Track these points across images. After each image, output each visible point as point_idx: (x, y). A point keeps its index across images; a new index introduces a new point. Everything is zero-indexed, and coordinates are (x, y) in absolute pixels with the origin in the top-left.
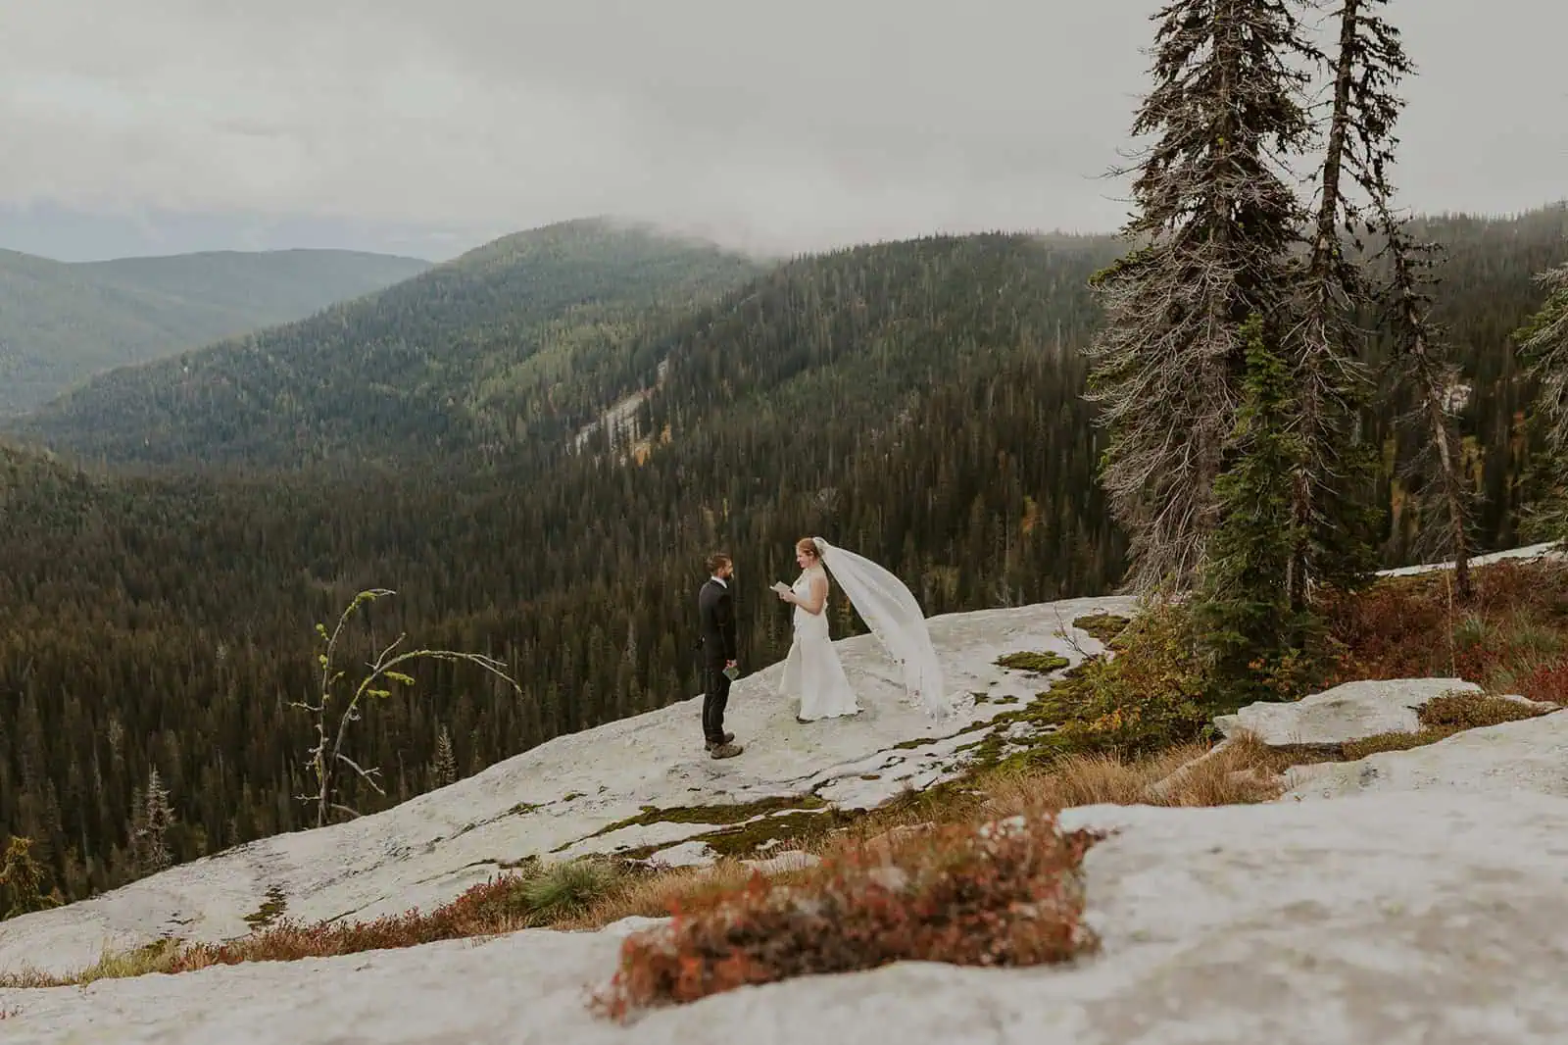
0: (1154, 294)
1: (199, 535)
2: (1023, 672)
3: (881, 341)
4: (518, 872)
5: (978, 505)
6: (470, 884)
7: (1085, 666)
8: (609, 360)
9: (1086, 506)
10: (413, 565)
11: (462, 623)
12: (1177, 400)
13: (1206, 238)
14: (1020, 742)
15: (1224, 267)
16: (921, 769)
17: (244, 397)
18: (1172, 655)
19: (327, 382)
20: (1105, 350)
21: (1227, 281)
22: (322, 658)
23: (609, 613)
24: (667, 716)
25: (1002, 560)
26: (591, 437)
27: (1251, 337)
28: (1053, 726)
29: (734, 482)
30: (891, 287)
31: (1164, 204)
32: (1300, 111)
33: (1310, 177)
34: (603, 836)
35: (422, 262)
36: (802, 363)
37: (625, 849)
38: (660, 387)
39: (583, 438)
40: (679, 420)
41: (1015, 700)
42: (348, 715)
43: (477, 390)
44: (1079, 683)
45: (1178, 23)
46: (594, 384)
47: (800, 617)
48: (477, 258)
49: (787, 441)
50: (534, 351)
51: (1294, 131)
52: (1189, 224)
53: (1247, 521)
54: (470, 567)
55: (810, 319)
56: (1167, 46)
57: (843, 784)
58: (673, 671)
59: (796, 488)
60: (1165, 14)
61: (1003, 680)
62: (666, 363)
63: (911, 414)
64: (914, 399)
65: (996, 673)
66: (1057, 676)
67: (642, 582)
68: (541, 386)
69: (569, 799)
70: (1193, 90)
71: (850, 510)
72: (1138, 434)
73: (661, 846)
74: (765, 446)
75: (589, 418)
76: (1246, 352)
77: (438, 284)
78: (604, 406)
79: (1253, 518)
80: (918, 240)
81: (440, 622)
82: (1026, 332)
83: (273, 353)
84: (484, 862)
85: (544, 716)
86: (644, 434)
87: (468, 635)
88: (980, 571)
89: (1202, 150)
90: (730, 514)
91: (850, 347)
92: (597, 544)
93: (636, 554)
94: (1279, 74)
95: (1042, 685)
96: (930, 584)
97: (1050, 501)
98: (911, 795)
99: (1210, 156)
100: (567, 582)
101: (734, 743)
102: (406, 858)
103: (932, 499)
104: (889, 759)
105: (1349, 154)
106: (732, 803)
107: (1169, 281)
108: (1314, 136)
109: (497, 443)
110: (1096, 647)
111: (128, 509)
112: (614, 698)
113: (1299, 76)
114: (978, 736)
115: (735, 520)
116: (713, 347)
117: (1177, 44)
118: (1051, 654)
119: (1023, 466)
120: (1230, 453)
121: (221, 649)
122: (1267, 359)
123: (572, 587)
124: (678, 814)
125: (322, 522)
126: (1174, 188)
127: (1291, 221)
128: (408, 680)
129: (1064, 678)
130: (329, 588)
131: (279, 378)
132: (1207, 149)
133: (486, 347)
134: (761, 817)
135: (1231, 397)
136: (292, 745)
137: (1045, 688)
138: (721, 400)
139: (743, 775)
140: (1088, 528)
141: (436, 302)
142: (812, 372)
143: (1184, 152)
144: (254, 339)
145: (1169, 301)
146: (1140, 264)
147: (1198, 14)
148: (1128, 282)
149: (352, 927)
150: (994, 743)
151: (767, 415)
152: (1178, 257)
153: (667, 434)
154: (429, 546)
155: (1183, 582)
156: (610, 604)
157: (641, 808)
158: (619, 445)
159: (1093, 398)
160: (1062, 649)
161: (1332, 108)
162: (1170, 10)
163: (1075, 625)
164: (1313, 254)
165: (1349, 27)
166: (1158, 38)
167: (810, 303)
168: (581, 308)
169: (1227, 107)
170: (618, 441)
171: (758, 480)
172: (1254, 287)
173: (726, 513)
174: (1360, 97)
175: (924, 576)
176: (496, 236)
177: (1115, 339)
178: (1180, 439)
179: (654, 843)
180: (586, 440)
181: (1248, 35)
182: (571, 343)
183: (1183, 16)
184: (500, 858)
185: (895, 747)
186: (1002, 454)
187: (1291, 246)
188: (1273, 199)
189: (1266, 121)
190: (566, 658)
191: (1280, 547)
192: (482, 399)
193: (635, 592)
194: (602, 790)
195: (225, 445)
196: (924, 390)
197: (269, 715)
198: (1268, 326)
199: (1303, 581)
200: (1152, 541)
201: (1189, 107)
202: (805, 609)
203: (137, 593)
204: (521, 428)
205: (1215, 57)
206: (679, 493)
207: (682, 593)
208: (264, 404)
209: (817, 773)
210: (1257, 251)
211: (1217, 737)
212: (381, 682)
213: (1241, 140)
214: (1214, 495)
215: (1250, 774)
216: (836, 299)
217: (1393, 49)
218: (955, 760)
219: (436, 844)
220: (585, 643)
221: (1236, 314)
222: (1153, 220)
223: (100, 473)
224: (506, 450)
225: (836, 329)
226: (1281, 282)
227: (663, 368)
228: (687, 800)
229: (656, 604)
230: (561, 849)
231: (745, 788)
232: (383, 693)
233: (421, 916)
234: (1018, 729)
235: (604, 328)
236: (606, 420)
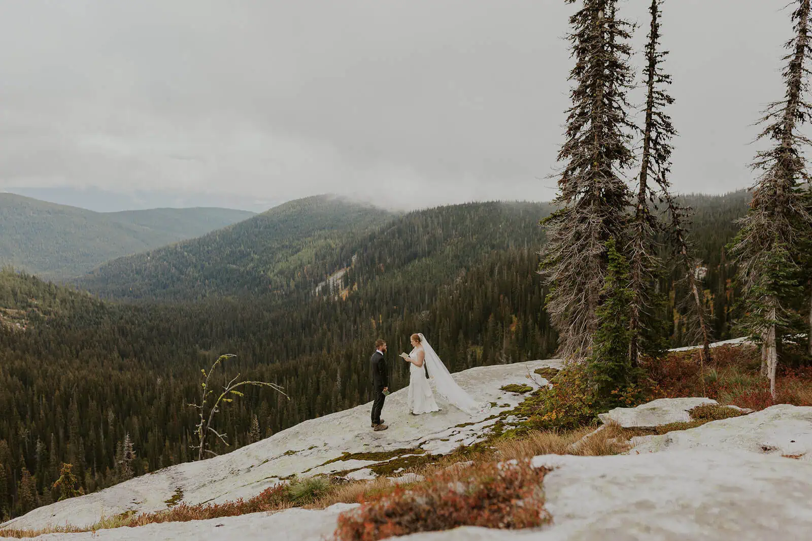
0: (568, 228)
1: (151, 330)
2: (512, 393)
3: (448, 247)
4: (288, 482)
5: (491, 319)
6: (266, 487)
7: (539, 391)
8: (331, 254)
9: (539, 319)
10: (244, 344)
11: (264, 369)
12: (578, 274)
13: (590, 204)
14: (511, 425)
15: (598, 216)
16: (468, 436)
17: (173, 270)
18: (579, 386)
19: (209, 264)
20: (547, 252)
21: (599, 222)
22: (203, 385)
23: (329, 366)
24: (354, 411)
25: (502, 343)
26: (323, 288)
27: (611, 246)
28: (526, 417)
29: (384, 309)
30: (453, 224)
31: (571, 190)
32: (629, 151)
33: (634, 178)
34: (325, 466)
35: (251, 212)
36: (415, 256)
37: (335, 472)
38: (353, 267)
39: (319, 288)
40: (361, 281)
41: (509, 406)
42: (214, 410)
43: (274, 268)
44: (537, 398)
45: (576, 114)
46: (324, 265)
47: (413, 368)
48: (274, 211)
49: (408, 290)
50: (299, 250)
51: (627, 159)
52: (582, 198)
53: (611, 327)
54: (268, 345)
55: (418, 238)
56: (572, 124)
57: (432, 443)
58: (357, 390)
59: (411, 311)
60: (571, 111)
61: (504, 397)
62: (356, 256)
63: (462, 279)
64: (463, 272)
65: (501, 393)
66: (527, 395)
67: (343, 352)
68: (301, 266)
69: (311, 449)
70: (583, 142)
71: (435, 320)
72: (562, 288)
73: (352, 471)
74: (399, 292)
75: (322, 280)
76: (608, 253)
77: (258, 222)
78: (328, 275)
79: (613, 326)
80: (465, 204)
81: (255, 368)
82: (511, 243)
83: (186, 252)
84: (272, 477)
85: (300, 410)
86: (345, 287)
87: (267, 375)
88: (492, 348)
89: (587, 167)
90: (382, 322)
91: (435, 249)
92: (324, 334)
93: (341, 340)
94: (619, 135)
95: (521, 399)
96: (470, 353)
97: (523, 317)
98: (463, 448)
99: (591, 170)
100: (311, 351)
101: (384, 424)
102: (237, 475)
103: (471, 316)
104: (453, 432)
105: (651, 169)
106: (383, 451)
107: (574, 223)
108: (635, 161)
109: (282, 291)
110: (545, 382)
111: (121, 318)
112: (331, 403)
113: (628, 136)
114: (493, 421)
115: (385, 324)
116: (375, 249)
117: (576, 123)
118: (525, 385)
119: (511, 302)
120: (602, 297)
121: (159, 380)
122: (618, 256)
123: (313, 353)
124: (359, 456)
125: (205, 324)
126: (576, 183)
127: (626, 197)
128: (241, 394)
129: (531, 396)
130: (207, 353)
131: (189, 261)
132: (589, 167)
133: (278, 249)
134: (396, 458)
135: (602, 272)
136: (188, 424)
137: (523, 401)
138: (379, 272)
139: (388, 438)
140: (540, 329)
141: (257, 230)
142: (419, 261)
143: (579, 168)
144: (178, 245)
145: (574, 231)
146: (561, 215)
147: (584, 110)
148: (556, 223)
149: (212, 506)
150: (500, 425)
151: (399, 279)
152: (578, 212)
153: (355, 287)
154: (251, 335)
155: (583, 354)
156: (329, 361)
157: (342, 453)
158: (335, 292)
159: (541, 273)
160: (529, 383)
161: (643, 149)
162: (572, 109)
163: (535, 372)
164: (636, 211)
165: (649, 116)
166: (568, 120)
167: (418, 230)
168: (319, 232)
169: (598, 149)
170: (334, 290)
171: (395, 307)
172: (611, 225)
173: (381, 321)
174: (655, 145)
175: (468, 350)
176: (283, 202)
177: (551, 247)
178: (580, 290)
179: (348, 469)
180: (320, 289)
181: (606, 119)
182: (315, 247)
183: (578, 111)
184: (279, 475)
185: (456, 427)
186: (502, 296)
187: (626, 207)
188: (618, 188)
189: (614, 155)
190: (310, 384)
191: (625, 338)
192: (276, 271)
193: (341, 356)
194: (325, 445)
195: (164, 290)
196: (468, 269)
197: (178, 409)
198: (617, 242)
199: (636, 353)
200: (569, 335)
201: (581, 149)
202: (415, 365)
203: (123, 355)
204: (292, 284)
205: (592, 129)
206: (360, 312)
207: (361, 356)
208: (181, 273)
209: (421, 438)
210: (612, 210)
211: (600, 423)
212: (229, 395)
213: (604, 163)
214: (596, 315)
215: (615, 440)
216: (429, 229)
217: (668, 125)
218: (483, 433)
219: (251, 469)
220: (318, 378)
221: (604, 237)
222: (567, 196)
223: (111, 302)
224: (286, 294)
225: (429, 242)
226: (623, 223)
227: (354, 258)
228: (363, 450)
229: (349, 361)
230: (307, 471)
231: (389, 444)
232: (229, 400)
233: (244, 501)
234: (510, 419)
235: (329, 241)
236: (329, 280)
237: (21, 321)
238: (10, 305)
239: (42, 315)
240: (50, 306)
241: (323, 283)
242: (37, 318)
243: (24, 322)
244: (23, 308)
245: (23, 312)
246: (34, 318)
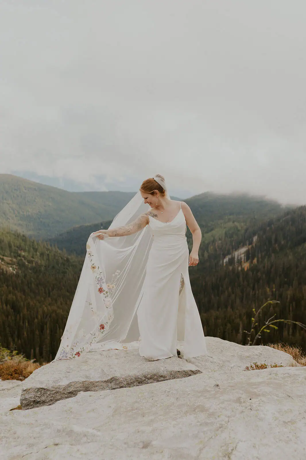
8: (237, 235)
23: (233, 321)
26: (229, 259)
29: (277, 280)
36: (304, 241)
38: (254, 245)
39: (226, 260)
40: (260, 256)
46: (231, 242)
48: (196, 198)
49: (297, 267)
50: (212, 230)
59: (300, 284)
62: (256, 237)
67: (244, 311)
68: (214, 241)
74: (290, 268)
75: (229, 253)
78: (234, 250)
86: (247, 260)
90: (275, 291)
92: (229, 296)
93: (242, 301)
100: (218, 308)
115: (277, 292)
116: (273, 233)
123: (220, 310)
138: (274, 251)
151: (291, 257)
153: (255, 261)
156: (234, 317)
158: (238, 264)
168: (229, 217)
170: (238, 262)
171: (286, 279)
173: (274, 290)
182: (225, 228)
190: (218, 333)
193: (243, 314)
204: (206, 255)
206: (258, 281)
207: (259, 316)
220: (224, 329)
227: (255, 239)
229: (250, 318)
235: (236, 223)
236: (235, 255)
237: (13, 266)
238: (6, 254)
239: (27, 263)
240: (33, 257)
241: (230, 256)
242: (23, 265)
243: (15, 268)
244: (15, 257)
245: (14, 260)
246: (21, 265)
